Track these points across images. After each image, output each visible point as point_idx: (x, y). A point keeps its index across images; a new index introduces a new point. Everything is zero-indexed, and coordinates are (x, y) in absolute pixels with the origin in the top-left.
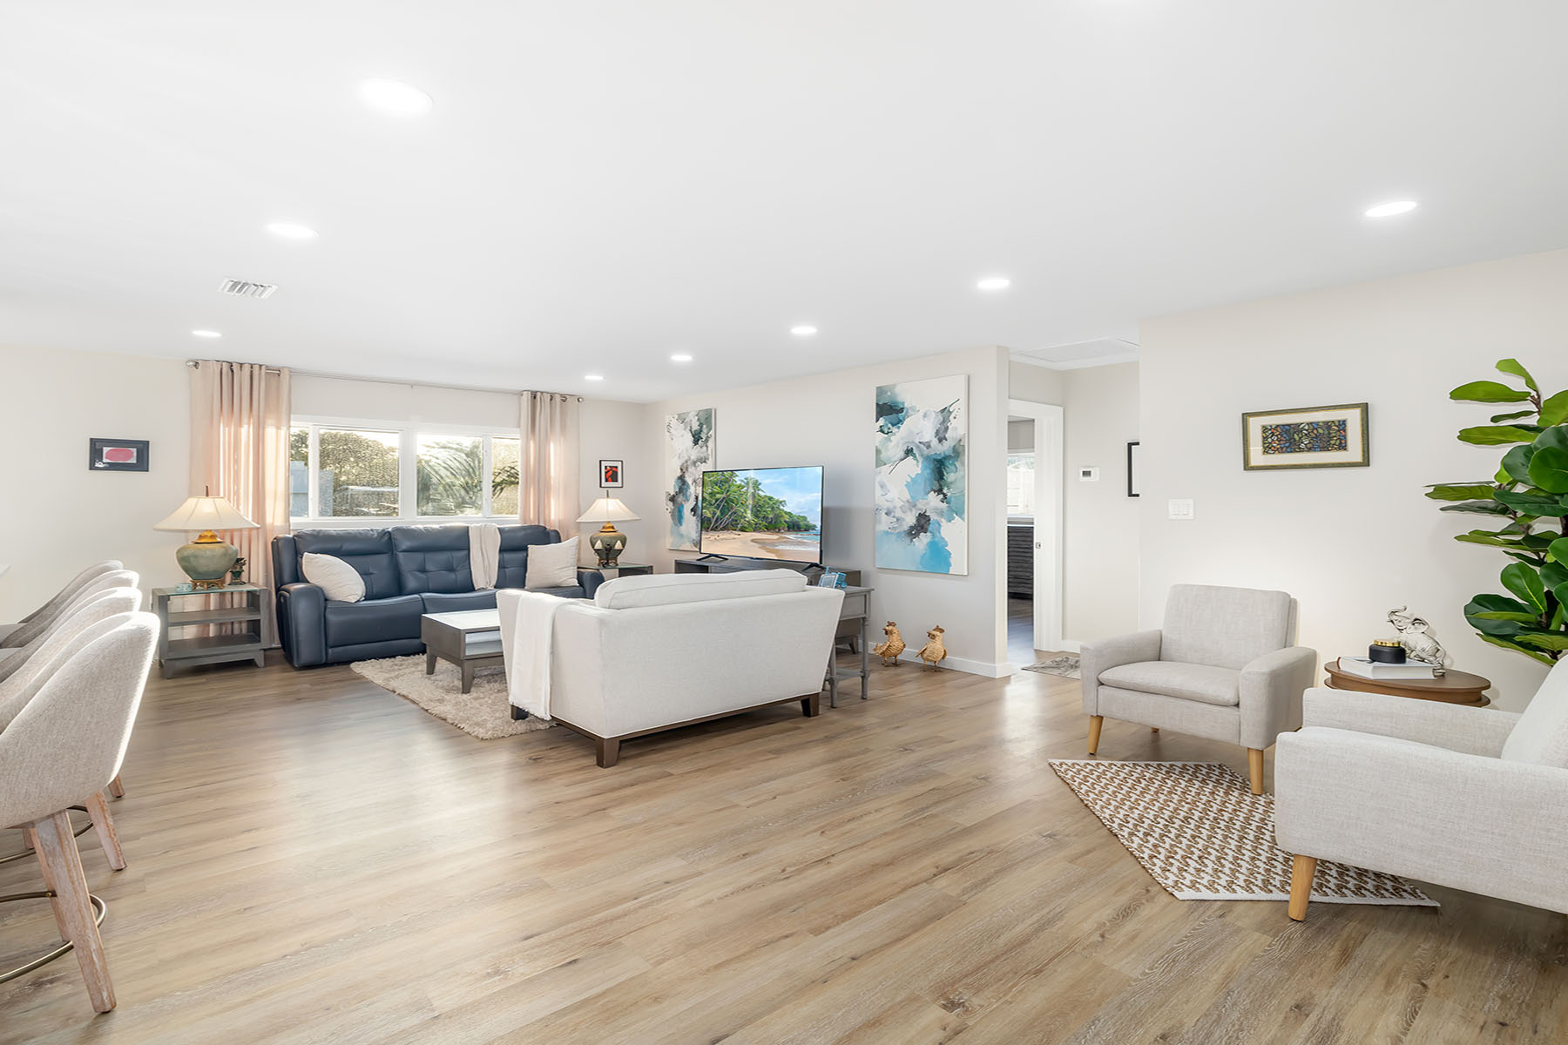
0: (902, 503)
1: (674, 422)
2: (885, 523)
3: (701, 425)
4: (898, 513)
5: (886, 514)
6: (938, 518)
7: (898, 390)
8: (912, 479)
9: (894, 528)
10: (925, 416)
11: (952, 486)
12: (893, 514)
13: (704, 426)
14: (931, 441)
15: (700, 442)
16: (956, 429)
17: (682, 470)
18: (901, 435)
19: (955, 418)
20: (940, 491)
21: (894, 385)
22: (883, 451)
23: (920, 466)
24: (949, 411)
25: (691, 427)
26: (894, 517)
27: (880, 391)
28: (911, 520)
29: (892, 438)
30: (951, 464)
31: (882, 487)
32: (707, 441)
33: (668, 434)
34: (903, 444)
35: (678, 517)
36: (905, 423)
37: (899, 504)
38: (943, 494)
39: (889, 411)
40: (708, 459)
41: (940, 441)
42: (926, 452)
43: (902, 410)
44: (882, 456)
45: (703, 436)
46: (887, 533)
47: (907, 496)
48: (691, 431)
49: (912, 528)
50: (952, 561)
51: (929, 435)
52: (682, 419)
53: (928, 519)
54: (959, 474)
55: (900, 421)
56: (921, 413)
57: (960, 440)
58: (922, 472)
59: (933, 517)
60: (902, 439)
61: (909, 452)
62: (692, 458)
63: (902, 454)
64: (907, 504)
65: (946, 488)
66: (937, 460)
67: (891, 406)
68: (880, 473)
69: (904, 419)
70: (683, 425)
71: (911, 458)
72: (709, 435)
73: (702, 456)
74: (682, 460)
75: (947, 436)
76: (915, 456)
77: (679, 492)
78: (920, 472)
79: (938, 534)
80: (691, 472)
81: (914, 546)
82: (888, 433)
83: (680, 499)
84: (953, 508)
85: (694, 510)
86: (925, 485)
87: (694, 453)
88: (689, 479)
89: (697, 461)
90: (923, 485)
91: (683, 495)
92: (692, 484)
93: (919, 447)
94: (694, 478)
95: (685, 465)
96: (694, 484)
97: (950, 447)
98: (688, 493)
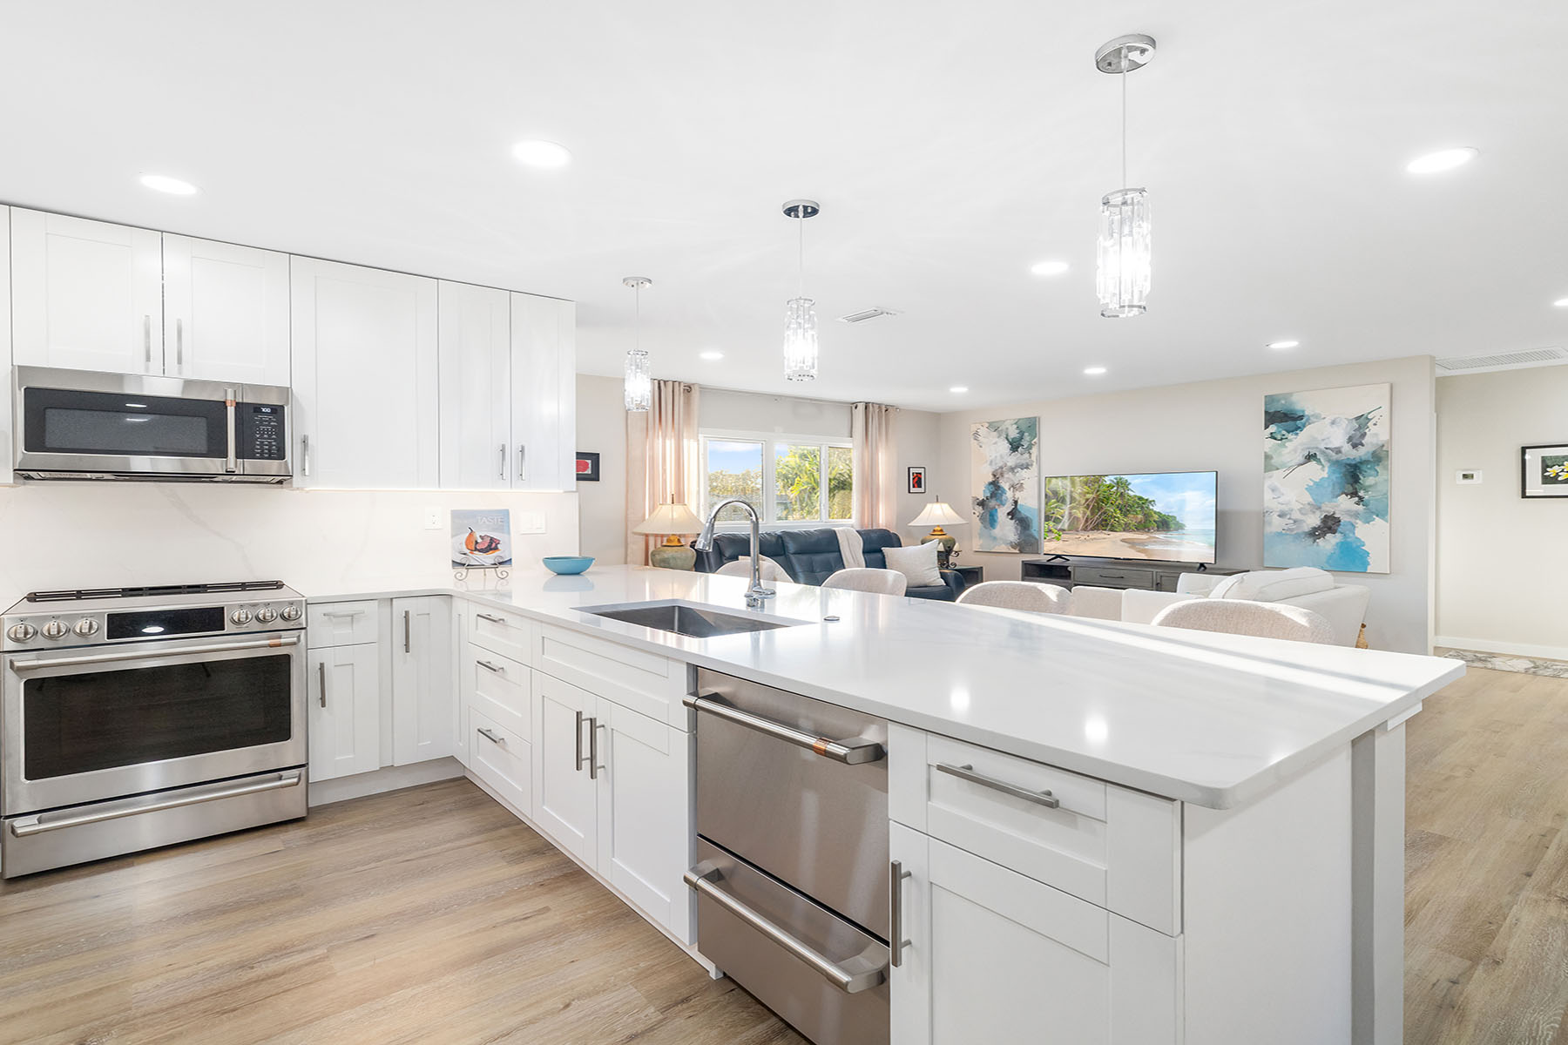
0: (1302, 506)
1: (983, 431)
2: (1276, 524)
3: (1022, 433)
4: (1296, 515)
5: (1279, 516)
6: (1353, 520)
7: (1295, 398)
8: (1315, 483)
9: (1289, 529)
10: (1333, 423)
11: (1371, 489)
12: (1288, 517)
13: (1026, 434)
14: (1342, 447)
15: (1020, 449)
16: (1376, 435)
17: (995, 476)
18: (1297, 443)
19: (1375, 424)
20: (1354, 494)
21: (1291, 394)
22: (1274, 456)
23: (1326, 469)
24: (1367, 418)
25: (1007, 435)
26: (1289, 519)
27: (1269, 400)
28: (1314, 521)
29: (1287, 444)
30: (1369, 469)
31: (1273, 491)
32: (1030, 447)
33: (973, 441)
34: (1303, 450)
35: (990, 519)
36: (1305, 429)
37: (1297, 506)
38: (1358, 496)
39: (1283, 418)
40: (1032, 465)
41: (1355, 446)
42: (1335, 456)
43: (1301, 418)
44: (1273, 461)
45: (1025, 443)
46: (1280, 533)
47: (1308, 498)
48: (1008, 440)
49: (1315, 529)
50: (1369, 560)
51: (1337, 439)
52: (994, 427)
53: (1338, 521)
54: (1380, 478)
55: (1297, 429)
56: (1328, 421)
57: (1383, 446)
58: (1329, 476)
59: (1344, 519)
60: (1301, 444)
61: (1310, 457)
62: (1009, 464)
63: (1302, 459)
64: (1308, 507)
65: (1362, 492)
66: (1349, 465)
67: (1285, 415)
68: (1271, 477)
69: (1304, 426)
70: (995, 433)
71: (1313, 463)
72: (1033, 442)
73: (1024, 462)
74: (995, 467)
75: (1363, 442)
76: (1319, 461)
77: (991, 497)
78: (1326, 476)
79: (1351, 535)
80: (1008, 478)
81: (1318, 545)
82: (1281, 439)
83: (993, 503)
84: (1374, 510)
85: (1013, 514)
86: (1334, 489)
87: (1012, 460)
88: (1004, 484)
89: (1016, 467)
90: (1330, 489)
91: (996, 500)
92: (1010, 489)
93: (1324, 452)
94: (1012, 483)
95: (999, 471)
96: (1012, 489)
97: (1368, 452)
98: (1004, 498)
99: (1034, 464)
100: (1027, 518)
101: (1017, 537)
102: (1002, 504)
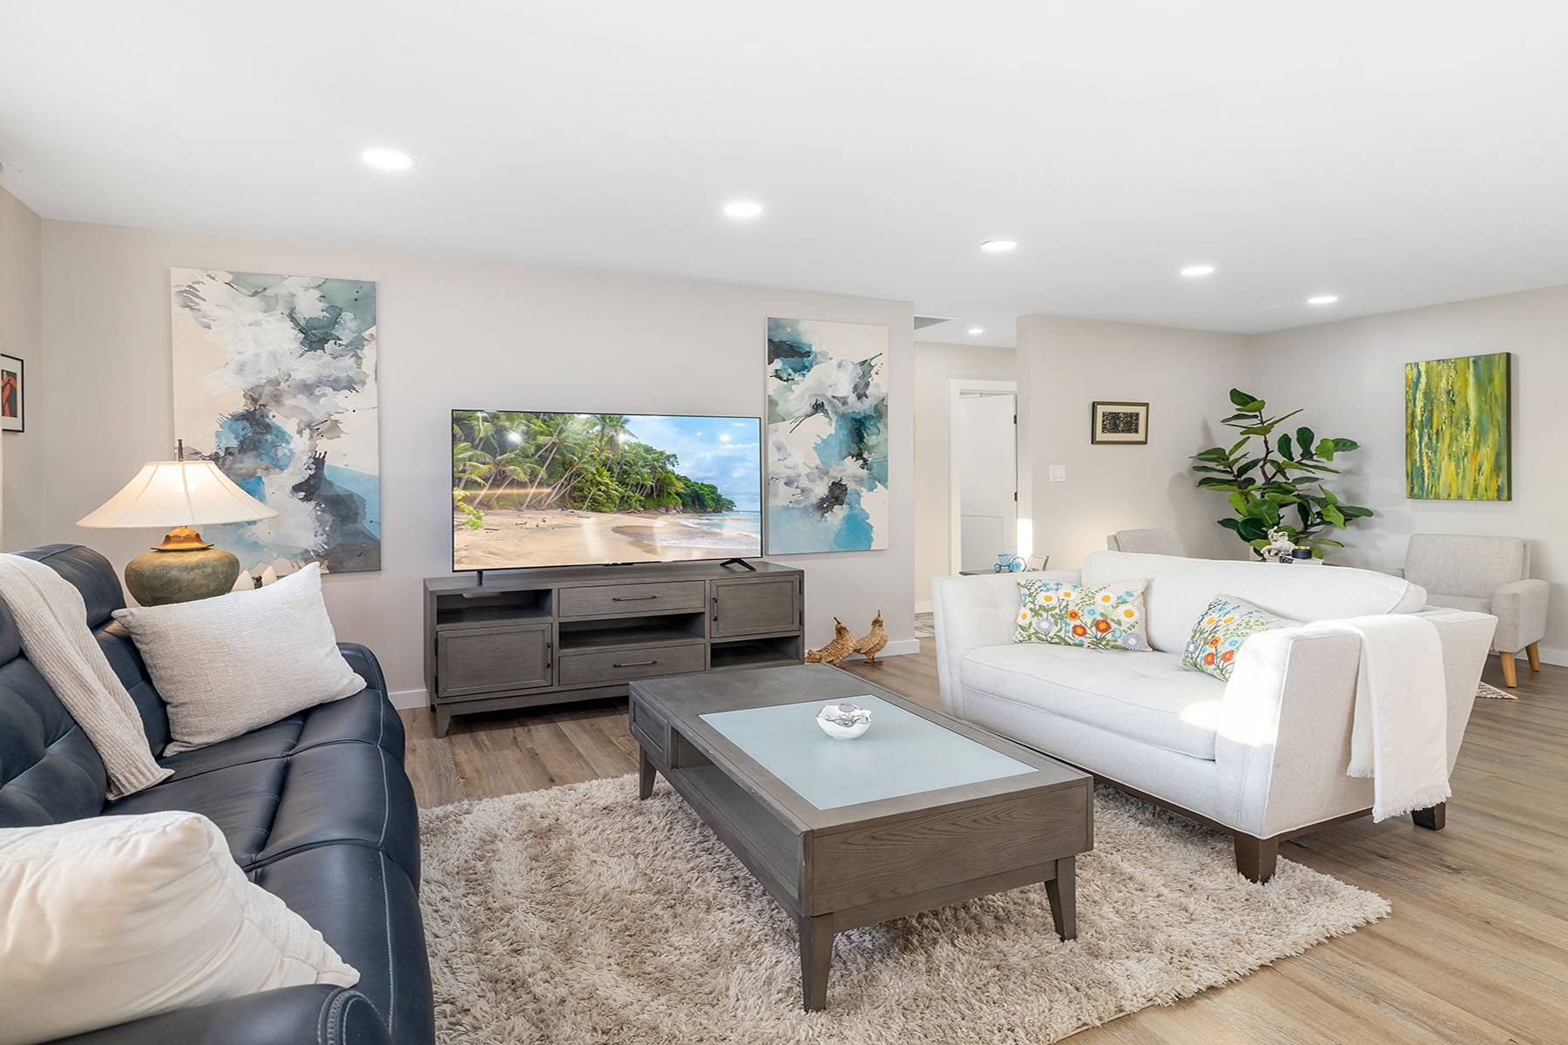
0: (810, 471)
1: (213, 291)
3: (334, 311)
4: (804, 483)
5: (785, 484)
6: (858, 488)
7: (802, 327)
8: (824, 441)
9: (797, 502)
10: (840, 366)
11: (874, 450)
12: (795, 485)
13: (347, 315)
14: (848, 397)
15: (329, 346)
16: (879, 385)
17: (254, 401)
18: (804, 388)
19: (877, 373)
20: (859, 456)
21: (797, 321)
22: (780, 403)
23: (834, 423)
24: (870, 364)
25: (292, 309)
26: (797, 488)
27: (774, 324)
28: (821, 490)
29: (794, 387)
30: (872, 425)
31: (779, 449)
32: (356, 346)
34: (810, 397)
36: (812, 370)
37: (804, 470)
38: (864, 459)
39: (789, 352)
40: (363, 383)
41: (859, 397)
42: (841, 409)
43: (808, 354)
44: (778, 408)
45: (344, 335)
46: (786, 508)
47: (816, 460)
48: (293, 319)
49: (823, 500)
50: (874, 535)
51: (844, 387)
52: (255, 287)
53: (844, 488)
54: (881, 438)
55: (805, 368)
56: (834, 362)
57: (883, 400)
58: (836, 432)
59: (851, 486)
60: (808, 389)
61: (818, 407)
62: (297, 376)
63: (809, 409)
64: (816, 471)
65: (866, 453)
66: (855, 419)
67: (791, 347)
68: (779, 430)
69: (812, 367)
70: (252, 299)
71: (820, 415)
72: (366, 334)
73: (343, 375)
74: (251, 380)
75: (867, 392)
76: (826, 413)
77: (243, 448)
78: (833, 432)
79: (857, 506)
80: (295, 407)
81: (826, 521)
82: (787, 380)
83: (253, 458)
84: (876, 475)
86: (841, 448)
87: (308, 367)
88: (283, 419)
89: (319, 383)
90: (837, 449)
91: (259, 455)
92: (300, 432)
93: (831, 402)
94: (306, 419)
95: (268, 389)
96: (307, 432)
97: (871, 405)
98: (283, 451)
99: (370, 381)
100: (351, 495)
101: (321, 539)
102: (278, 465)
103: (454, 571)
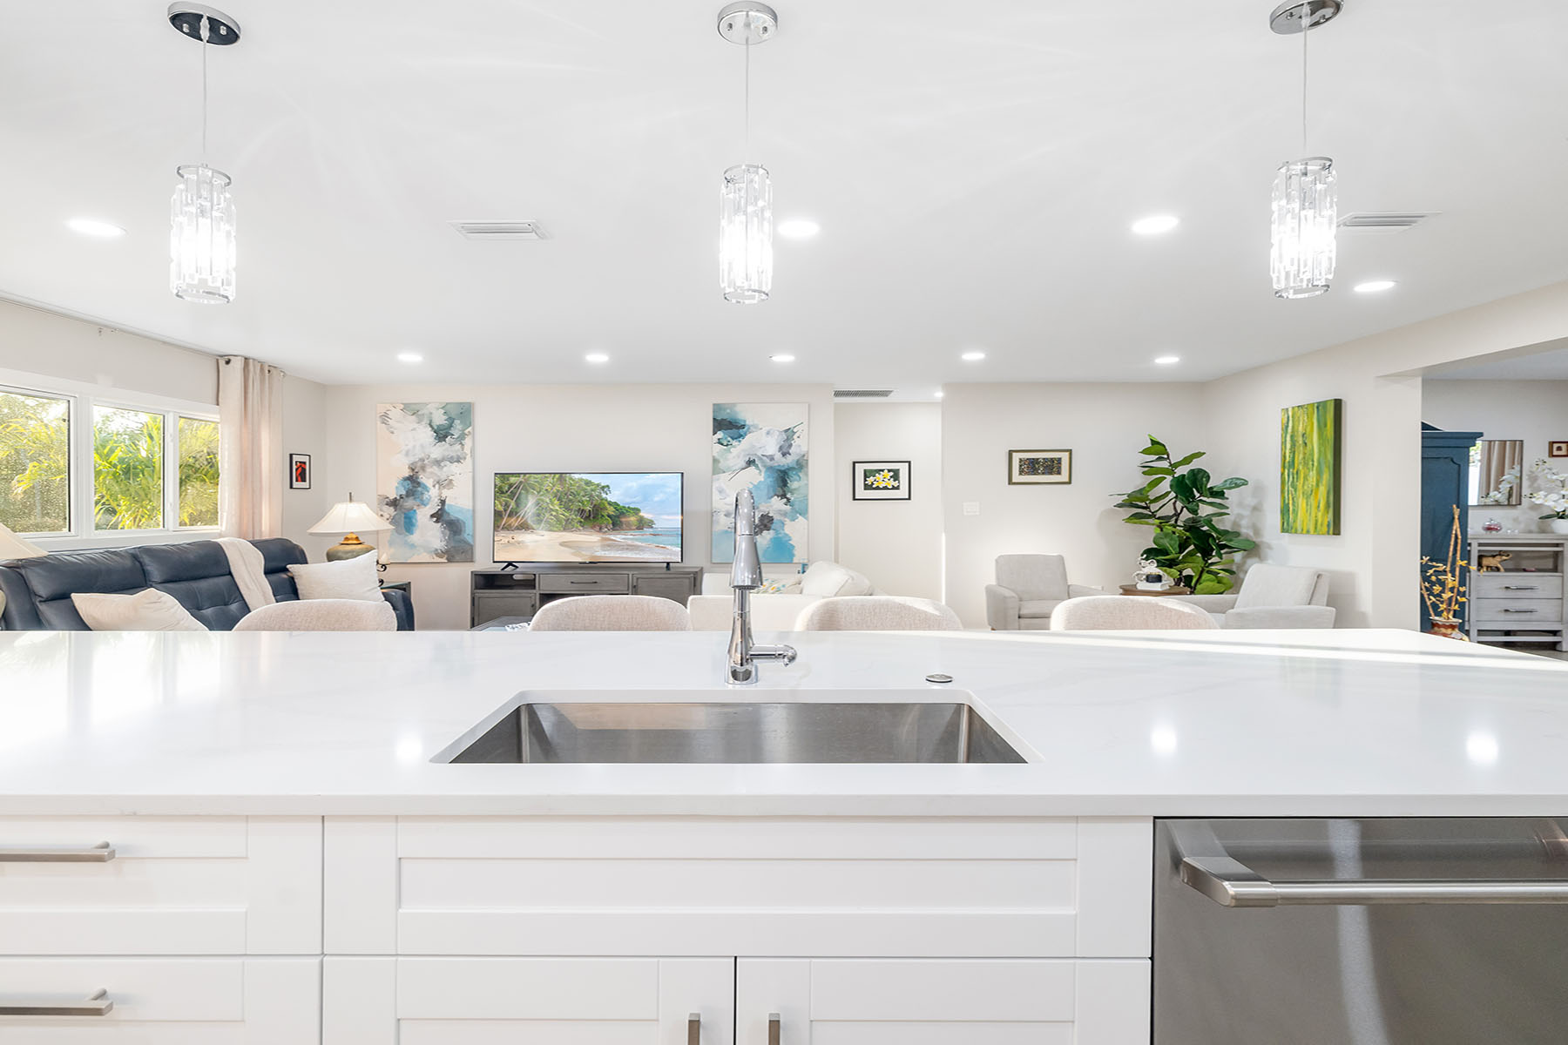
1: (395, 414)
2: (723, 523)
3: (451, 420)
5: (725, 515)
6: (782, 518)
7: (738, 408)
8: (755, 486)
10: (768, 433)
11: (796, 492)
12: (732, 516)
13: (457, 422)
14: (775, 455)
15: (448, 439)
16: (801, 445)
17: (413, 470)
18: (740, 449)
19: (798, 437)
20: (783, 496)
21: (735, 405)
22: (721, 460)
23: (763, 474)
24: (793, 431)
25: (431, 421)
26: (733, 519)
27: (717, 408)
29: (732, 450)
30: (794, 474)
31: (720, 492)
32: (462, 437)
33: (380, 426)
34: (744, 456)
35: (404, 523)
36: (746, 437)
38: (787, 498)
39: (728, 426)
40: (465, 458)
41: (784, 455)
42: (769, 463)
43: (743, 426)
44: (720, 465)
45: (456, 433)
46: (724, 533)
48: (431, 426)
50: (795, 553)
51: (771, 447)
52: (413, 410)
53: (771, 519)
54: (802, 483)
55: (740, 437)
56: (764, 431)
57: (804, 456)
58: (765, 480)
59: (776, 517)
60: (743, 450)
61: (750, 463)
62: (433, 456)
63: (744, 465)
65: (789, 494)
66: (780, 471)
67: (730, 422)
68: (718, 480)
69: (746, 435)
70: (414, 417)
71: (752, 468)
72: (466, 432)
73: (454, 454)
74: (412, 459)
75: (790, 451)
76: (757, 466)
77: (407, 496)
78: (763, 480)
79: (782, 532)
80: (432, 473)
81: (757, 541)
82: (727, 445)
83: (409, 503)
84: (797, 510)
85: (438, 516)
86: (768, 491)
87: (438, 451)
88: (424, 479)
89: (443, 459)
90: (766, 491)
91: (415, 499)
92: (434, 486)
93: (761, 459)
94: (437, 479)
95: (419, 464)
96: (437, 486)
97: (793, 460)
98: (426, 496)
99: (468, 457)
100: (458, 520)
101: (444, 543)
102: (422, 503)
103: (494, 562)
